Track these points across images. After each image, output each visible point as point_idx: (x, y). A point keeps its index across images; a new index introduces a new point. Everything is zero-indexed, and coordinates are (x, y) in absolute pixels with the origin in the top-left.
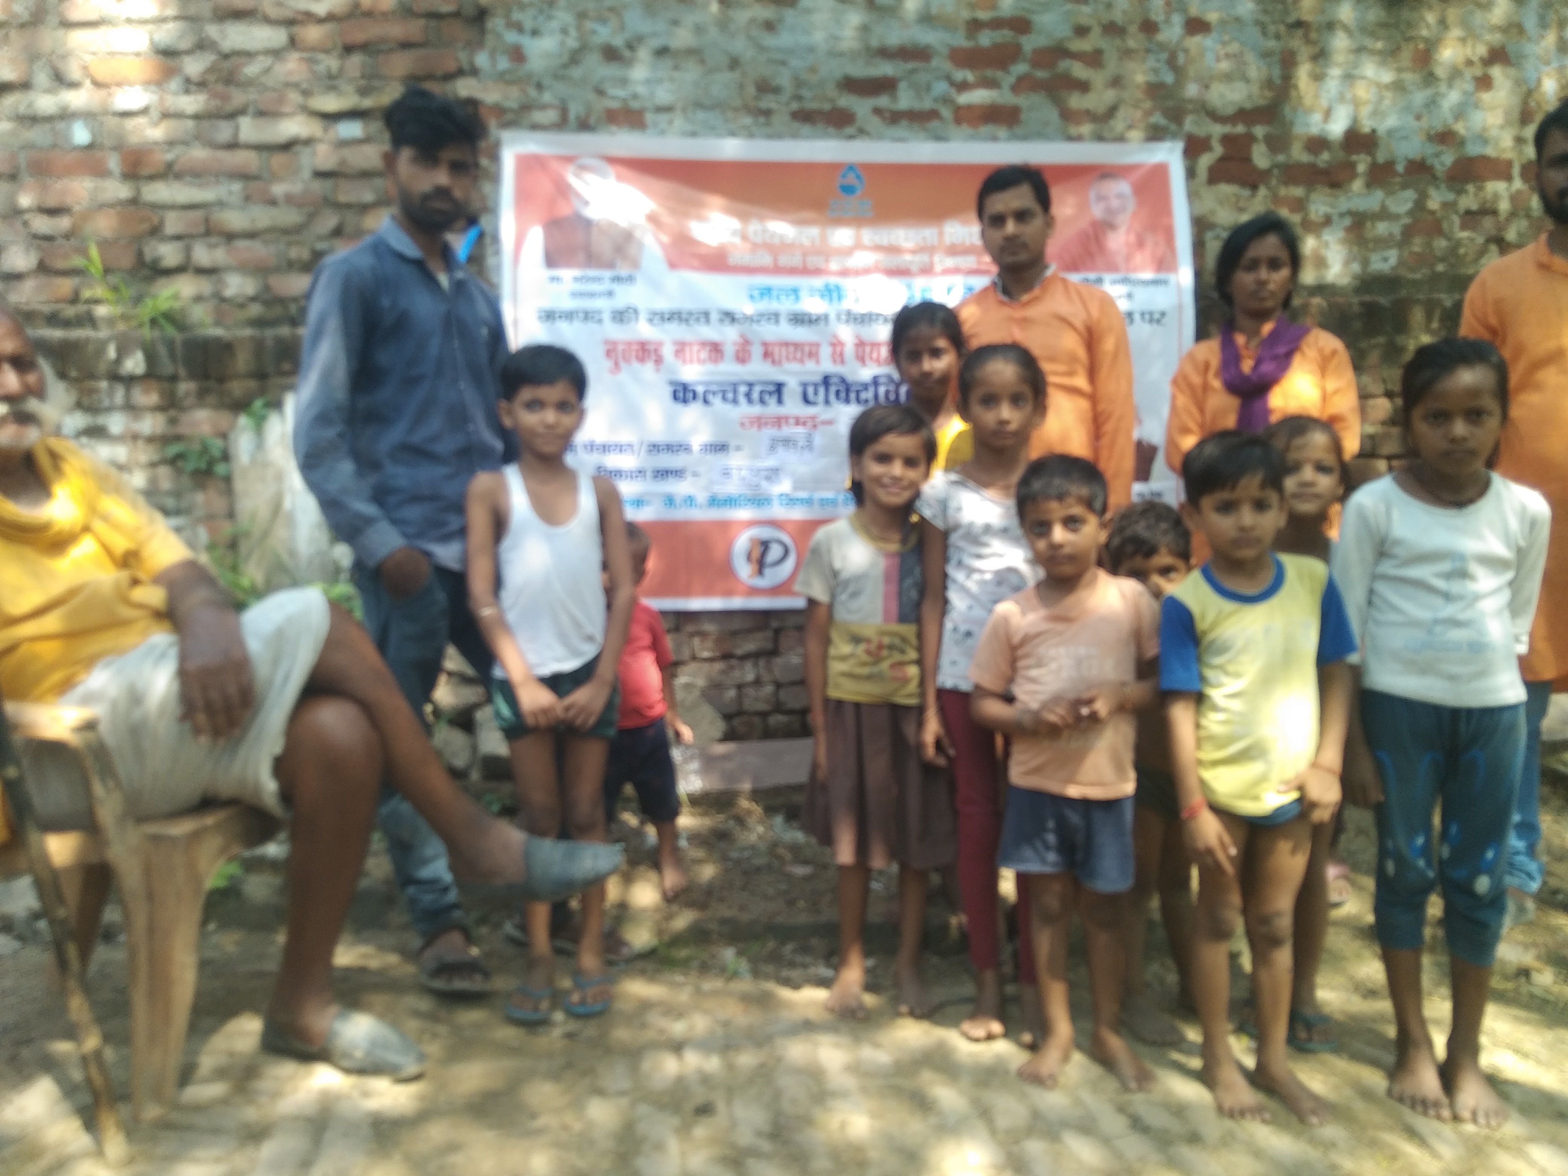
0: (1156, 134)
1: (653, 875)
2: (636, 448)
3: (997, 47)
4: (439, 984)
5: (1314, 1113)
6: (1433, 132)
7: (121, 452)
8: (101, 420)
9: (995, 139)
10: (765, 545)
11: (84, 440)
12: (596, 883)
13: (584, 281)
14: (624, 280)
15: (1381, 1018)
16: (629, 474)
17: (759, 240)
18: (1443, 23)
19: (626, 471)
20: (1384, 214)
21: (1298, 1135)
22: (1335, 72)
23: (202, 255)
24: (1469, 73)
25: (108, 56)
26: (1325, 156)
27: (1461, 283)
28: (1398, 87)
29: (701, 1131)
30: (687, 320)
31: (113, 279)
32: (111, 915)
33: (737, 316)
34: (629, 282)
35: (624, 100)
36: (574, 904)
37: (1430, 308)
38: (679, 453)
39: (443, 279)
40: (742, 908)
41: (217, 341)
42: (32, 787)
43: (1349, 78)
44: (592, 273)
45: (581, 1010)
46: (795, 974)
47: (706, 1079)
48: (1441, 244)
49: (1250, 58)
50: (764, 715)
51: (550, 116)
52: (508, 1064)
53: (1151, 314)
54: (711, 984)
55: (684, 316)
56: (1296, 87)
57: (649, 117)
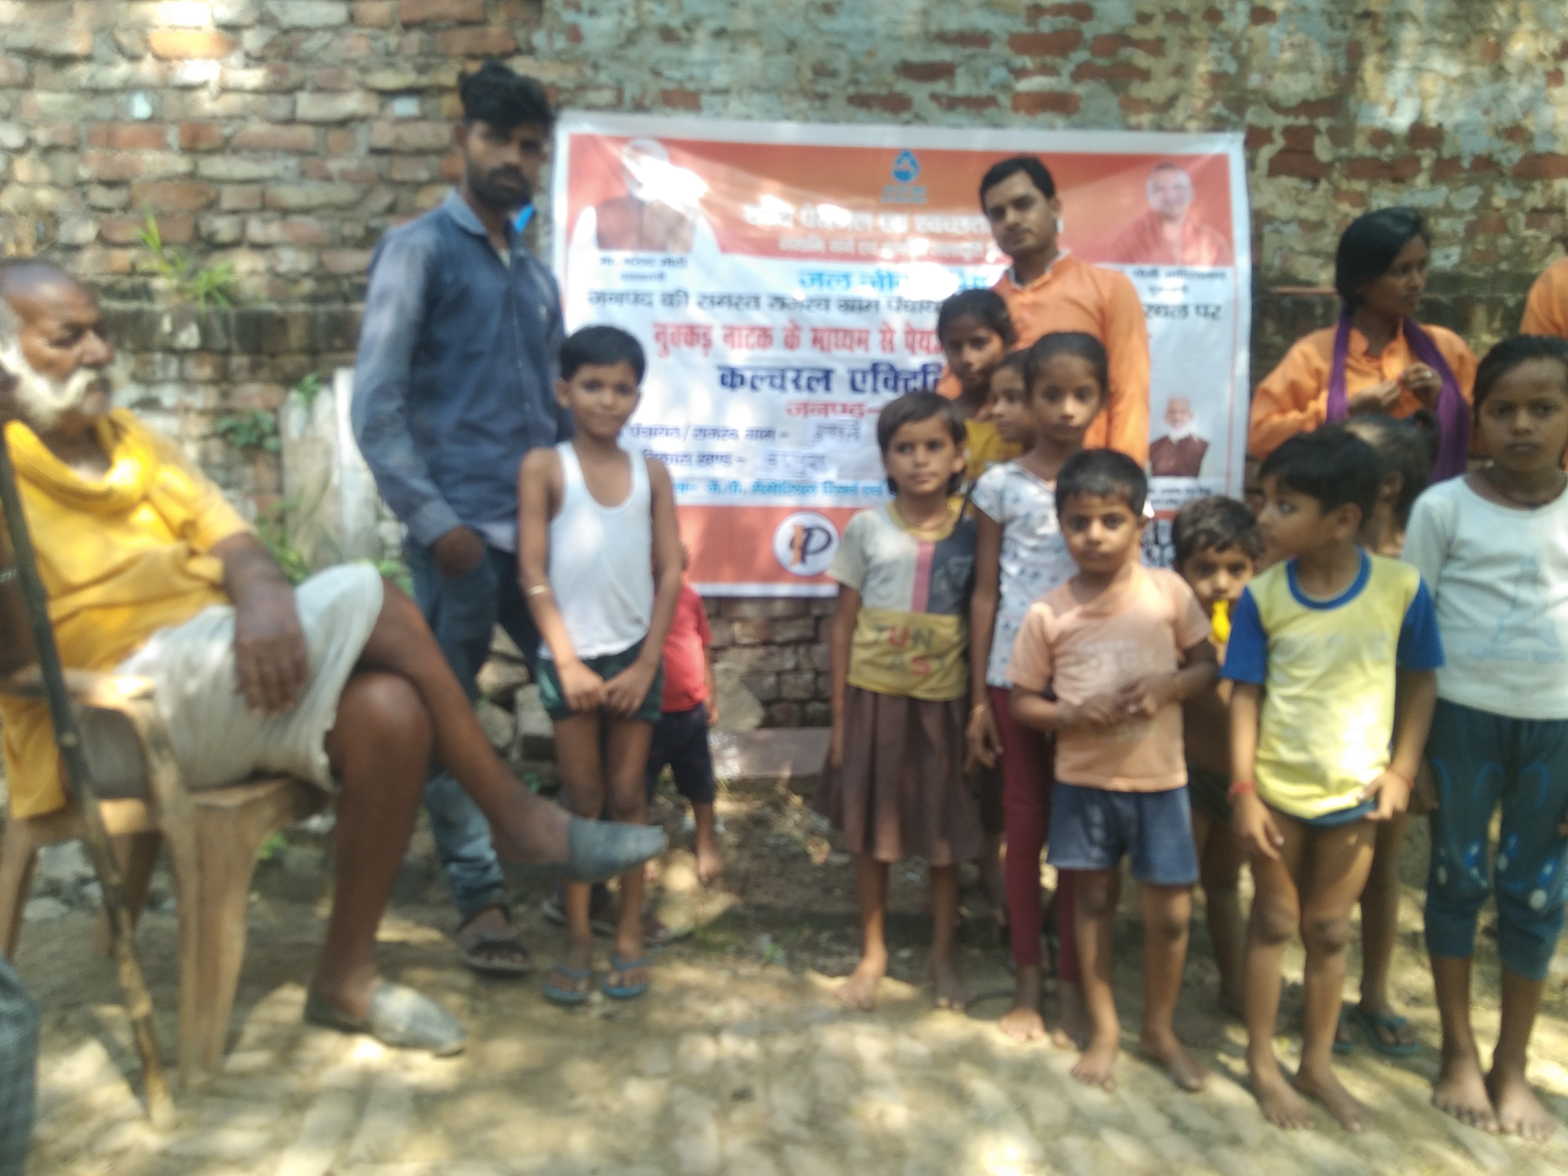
0: (1218, 125)
1: (689, 859)
2: (681, 432)
3: (1057, 33)
4: (479, 961)
5: (1357, 1119)
6: (1501, 128)
7: (172, 424)
8: (154, 392)
9: (1052, 127)
10: (809, 532)
11: (137, 411)
12: (637, 865)
13: (635, 262)
14: (675, 263)
15: (1425, 1025)
16: (675, 457)
17: (811, 224)
18: (1515, 17)
19: (672, 455)
20: (1448, 211)
21: (1341, 1141)
22: (1403, 64)
23: (256, 230)
24: (1540, 67)
25: (169, 29)
26: (1390, 150)
27: (1524, 282)
28: (1466, 80)
29: (739, 1115)
30: (737, 305)
31: (169, 253)
32: (159, 882)
33: (787, 301)
34: (680, 265)
35: (680, 82)
36: (613, 885)
37: (1494, 305)
38: (726, 438)
39: (505, 256)
40: (779, 895)
41: (270, 315)
42: (88, 753)
43: (1417, 70)
44: (643, 255)
45: (618, 992)
46: (831, 962)
47: (743, 1065)
48: (1506, 242)
49: (1316, 48)
50: (802, 702)
51: (607, 96)
52: (547, 1043)
53: (1206, 307)
54: (747, 969)
55: (734, 300)
56: (1361, 79)
57: (705, 99)
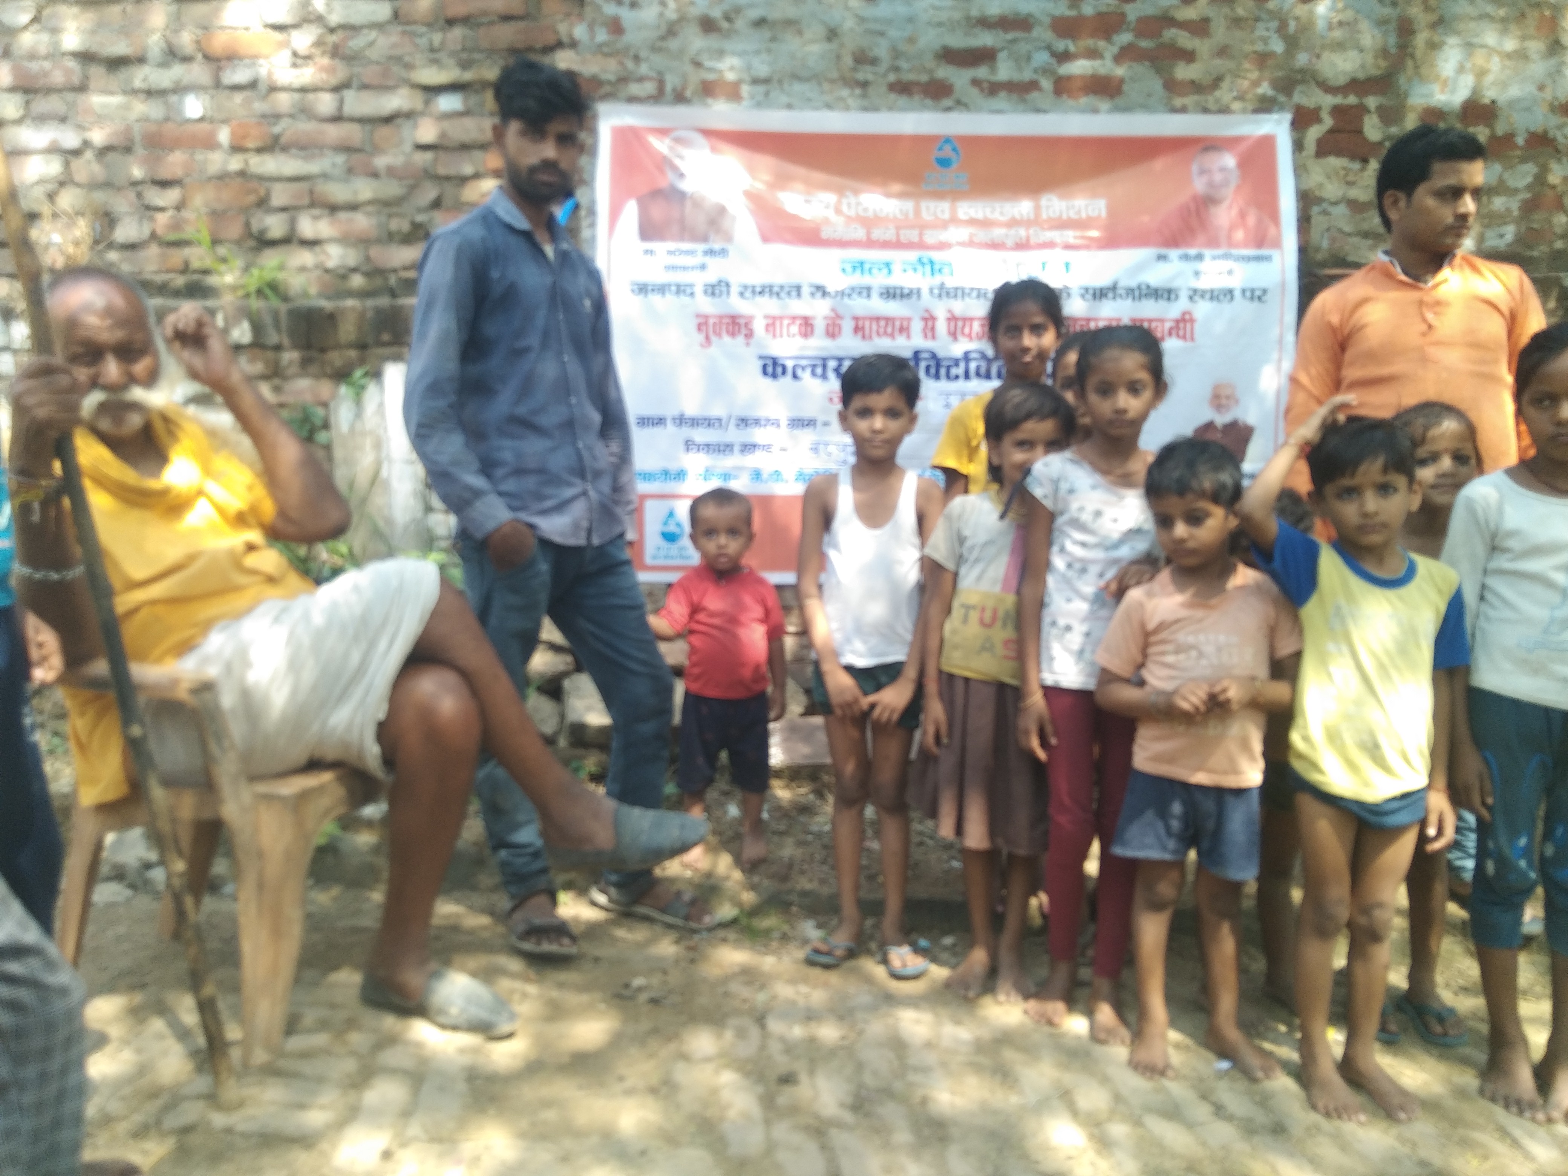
0: (1265, 106)
2: (724, 422)
3: (1100, 15)
4: (528, 946)
6: (1556, 104)
9: (1096, 111)
13: (678, 254)
16: (717, 448)
17: (853, 213)
19: (714, 445)
20: (1501, 189)
22: (1455, 40)
23: (307, 227)
25: (219, 30)
28: (1521, 55)
30: (778, 294)
31: (220, 250)
32: (220, 867)
33: (828, 290)
34: (722, 256)
35: (721, 72)
37: (1549, 284)
38: (767, 427)
39: (549, 250)
40: (822, 882)
41: (319, 311)
42: (153, 745)
43: (1470, 47)
44: (685, 246)
47: (788, 1050)
48: (1561, 220)
49: (1365, 26)
51: (648, 88)
53: (1253, 291)
54: (792, 955)
55: (775, 290)
56: (1412, 56)
57: (746, 89)
